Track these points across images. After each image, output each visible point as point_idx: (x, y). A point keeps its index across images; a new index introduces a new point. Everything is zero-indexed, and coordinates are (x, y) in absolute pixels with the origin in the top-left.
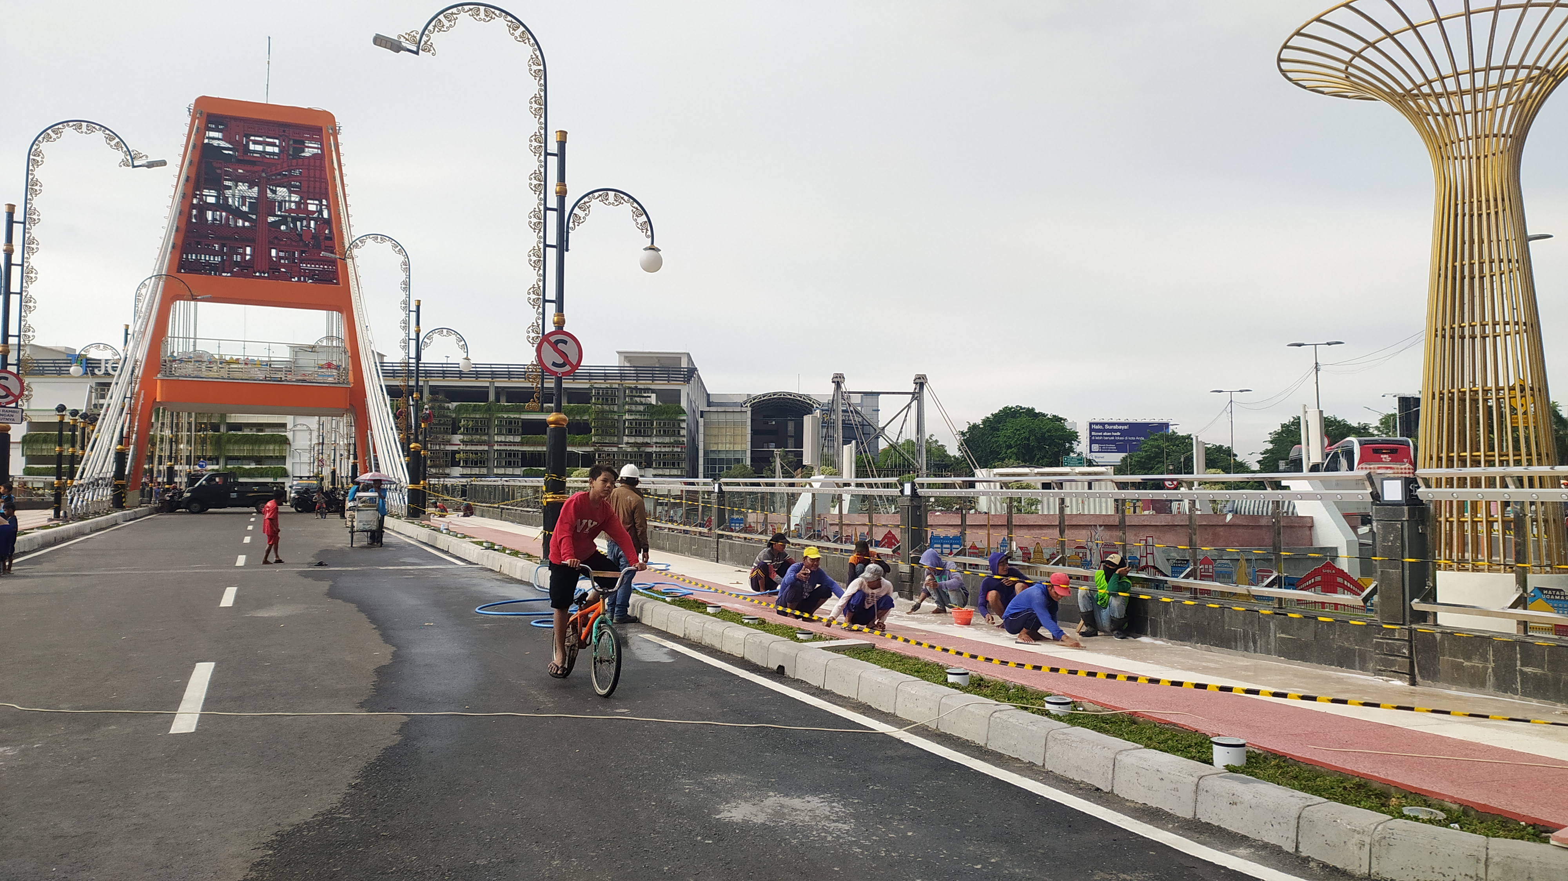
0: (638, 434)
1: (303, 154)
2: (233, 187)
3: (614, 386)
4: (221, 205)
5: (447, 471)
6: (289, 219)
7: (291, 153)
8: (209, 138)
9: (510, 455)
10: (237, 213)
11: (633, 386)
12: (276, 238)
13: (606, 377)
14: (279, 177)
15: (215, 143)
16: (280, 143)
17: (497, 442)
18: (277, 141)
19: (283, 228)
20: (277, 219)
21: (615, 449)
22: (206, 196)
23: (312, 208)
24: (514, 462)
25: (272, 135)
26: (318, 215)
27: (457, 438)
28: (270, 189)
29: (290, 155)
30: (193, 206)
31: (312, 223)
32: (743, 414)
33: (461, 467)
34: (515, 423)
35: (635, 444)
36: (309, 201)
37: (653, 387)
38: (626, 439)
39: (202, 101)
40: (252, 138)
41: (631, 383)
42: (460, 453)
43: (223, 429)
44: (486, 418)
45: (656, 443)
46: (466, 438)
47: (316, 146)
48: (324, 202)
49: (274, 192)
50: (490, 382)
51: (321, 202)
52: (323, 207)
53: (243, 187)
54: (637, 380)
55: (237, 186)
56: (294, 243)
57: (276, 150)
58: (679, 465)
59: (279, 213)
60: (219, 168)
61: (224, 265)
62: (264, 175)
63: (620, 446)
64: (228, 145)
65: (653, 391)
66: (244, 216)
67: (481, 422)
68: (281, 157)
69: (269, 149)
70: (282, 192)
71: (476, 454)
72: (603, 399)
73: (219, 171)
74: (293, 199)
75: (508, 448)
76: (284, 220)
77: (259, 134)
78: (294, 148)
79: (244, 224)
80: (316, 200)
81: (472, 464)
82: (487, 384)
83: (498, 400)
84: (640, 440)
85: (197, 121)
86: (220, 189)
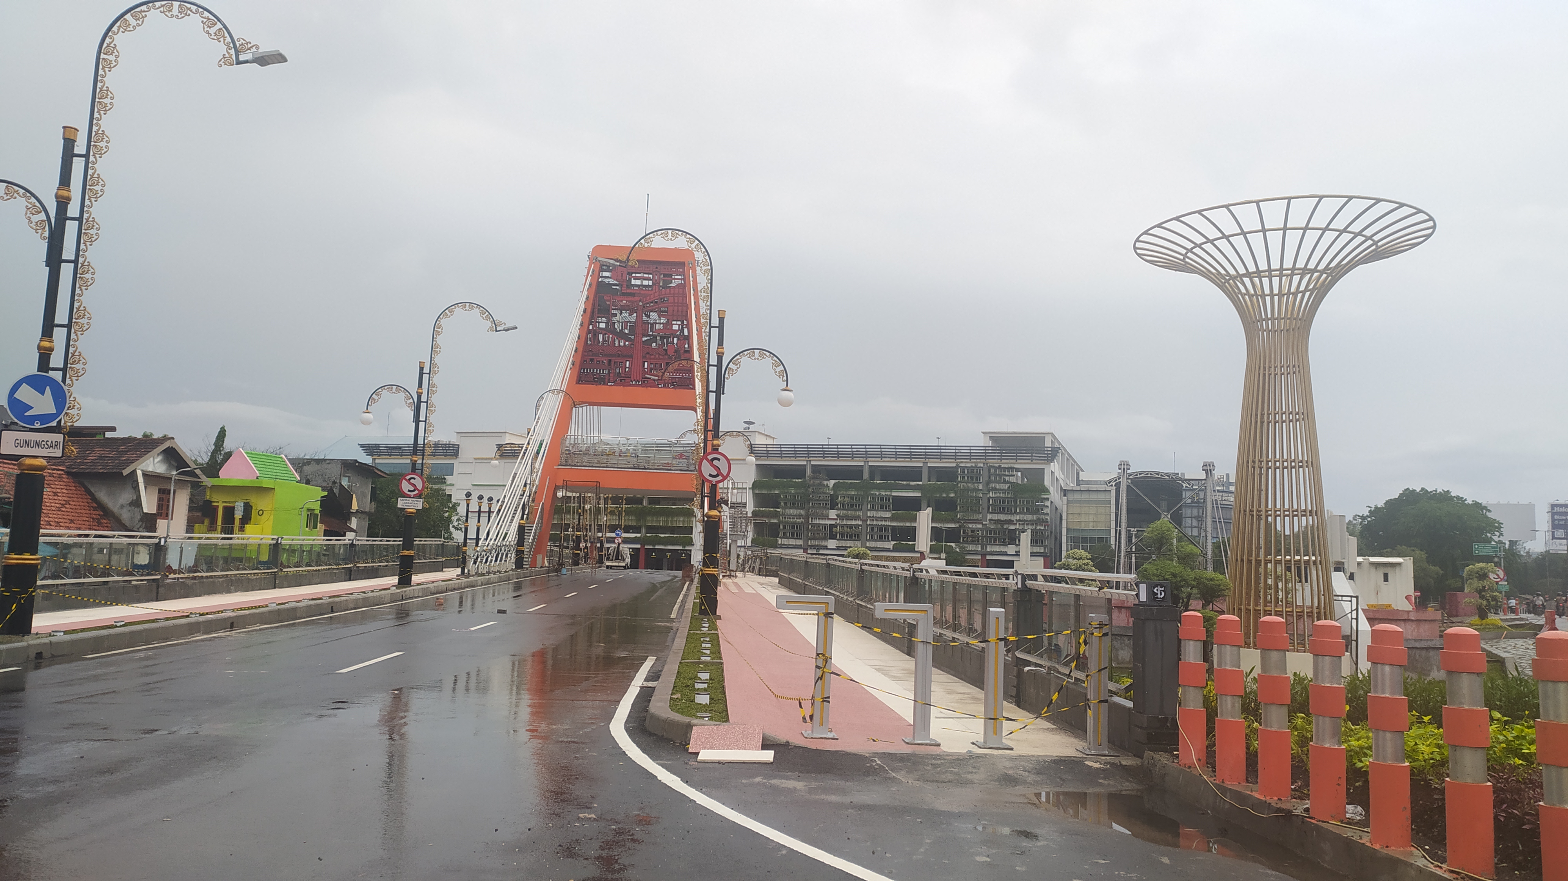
0: (1003, 511)
1: (670, 285)
2: (618, 315)
3: (979, 465)
4: (610, 329)
5: (823, 543)
6: (658, 338)
7: (661, 284)
8: (602, 277)
9: (881, 530)
10: (621, 335)
11: (997, 465)
12: (648, 353)
13: (970, 456)
14: (652, 304)
15: (606, 280)
16: (653, 277)
17: (870, 517)
18: (651, 276)
19: (654, 345)
20: (649, 338)
21: (980, 526)
22: (599, 322)
23: (675, 327)
24: (885, 536)
25: (647, 272)
26: (680, 333)
27: (833, 514)
28: (645, 314)
29: (661, 286)
30: (589, 332)
31: (675, 340)
32: (1107, 493)
33: (838, 540)
34: (886, 500)
35: (998, 521)
36: (673, 323)
37: (1016, 466)
38: (989, 516)
39: (598, 249)
40: (634, 275)
41: (994, 462)
42: (836, 527)
43: (645, 503)
44: (860, 495)
45: (1019, 520)
46: (842, 512)
47: (680, 277)
48: (685, 323)
49: (648, 316)
50: (865, 462)
51: (683, 322)
52: (684, 326)
53: (625, 314)
54: (1001, 460)
55: (621, 314)
56: (661, 357)
57: (650, 283)
58: (1042, 543)
59: (651, 333)
60: (608, 301)
61: (609, 375)
62: (641, 304)
63: (984, 523)
64: (615, 282)
65: (1018, 470)
66: (625, 337)
67: (856, 498)
68: (654, 289)
69: (646, 283)
70: (654, 315)
71: (851, 528)
72: (968, 477)
73: (608, 303)
74: (662, 321)
75: (880, 523)
76: (654, 339)
77: (639, 272)
78: (663, 280)
79: (625, 343)
80: (679, 321)
81: (847, 537)
82: (862, 464)
83: (872, 477)
84: (1002, 517)
85: (593, 266)
86: (609, 316)
